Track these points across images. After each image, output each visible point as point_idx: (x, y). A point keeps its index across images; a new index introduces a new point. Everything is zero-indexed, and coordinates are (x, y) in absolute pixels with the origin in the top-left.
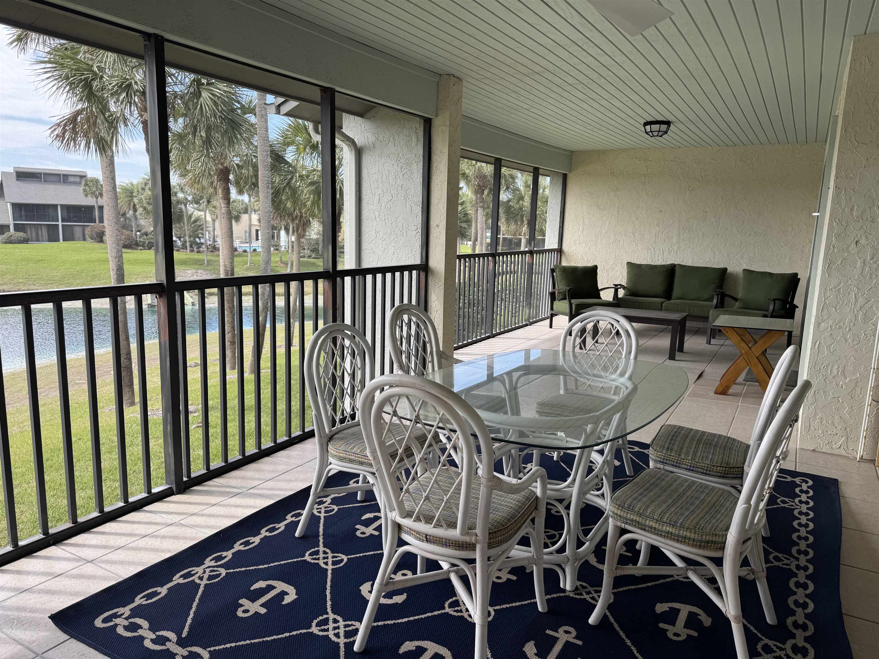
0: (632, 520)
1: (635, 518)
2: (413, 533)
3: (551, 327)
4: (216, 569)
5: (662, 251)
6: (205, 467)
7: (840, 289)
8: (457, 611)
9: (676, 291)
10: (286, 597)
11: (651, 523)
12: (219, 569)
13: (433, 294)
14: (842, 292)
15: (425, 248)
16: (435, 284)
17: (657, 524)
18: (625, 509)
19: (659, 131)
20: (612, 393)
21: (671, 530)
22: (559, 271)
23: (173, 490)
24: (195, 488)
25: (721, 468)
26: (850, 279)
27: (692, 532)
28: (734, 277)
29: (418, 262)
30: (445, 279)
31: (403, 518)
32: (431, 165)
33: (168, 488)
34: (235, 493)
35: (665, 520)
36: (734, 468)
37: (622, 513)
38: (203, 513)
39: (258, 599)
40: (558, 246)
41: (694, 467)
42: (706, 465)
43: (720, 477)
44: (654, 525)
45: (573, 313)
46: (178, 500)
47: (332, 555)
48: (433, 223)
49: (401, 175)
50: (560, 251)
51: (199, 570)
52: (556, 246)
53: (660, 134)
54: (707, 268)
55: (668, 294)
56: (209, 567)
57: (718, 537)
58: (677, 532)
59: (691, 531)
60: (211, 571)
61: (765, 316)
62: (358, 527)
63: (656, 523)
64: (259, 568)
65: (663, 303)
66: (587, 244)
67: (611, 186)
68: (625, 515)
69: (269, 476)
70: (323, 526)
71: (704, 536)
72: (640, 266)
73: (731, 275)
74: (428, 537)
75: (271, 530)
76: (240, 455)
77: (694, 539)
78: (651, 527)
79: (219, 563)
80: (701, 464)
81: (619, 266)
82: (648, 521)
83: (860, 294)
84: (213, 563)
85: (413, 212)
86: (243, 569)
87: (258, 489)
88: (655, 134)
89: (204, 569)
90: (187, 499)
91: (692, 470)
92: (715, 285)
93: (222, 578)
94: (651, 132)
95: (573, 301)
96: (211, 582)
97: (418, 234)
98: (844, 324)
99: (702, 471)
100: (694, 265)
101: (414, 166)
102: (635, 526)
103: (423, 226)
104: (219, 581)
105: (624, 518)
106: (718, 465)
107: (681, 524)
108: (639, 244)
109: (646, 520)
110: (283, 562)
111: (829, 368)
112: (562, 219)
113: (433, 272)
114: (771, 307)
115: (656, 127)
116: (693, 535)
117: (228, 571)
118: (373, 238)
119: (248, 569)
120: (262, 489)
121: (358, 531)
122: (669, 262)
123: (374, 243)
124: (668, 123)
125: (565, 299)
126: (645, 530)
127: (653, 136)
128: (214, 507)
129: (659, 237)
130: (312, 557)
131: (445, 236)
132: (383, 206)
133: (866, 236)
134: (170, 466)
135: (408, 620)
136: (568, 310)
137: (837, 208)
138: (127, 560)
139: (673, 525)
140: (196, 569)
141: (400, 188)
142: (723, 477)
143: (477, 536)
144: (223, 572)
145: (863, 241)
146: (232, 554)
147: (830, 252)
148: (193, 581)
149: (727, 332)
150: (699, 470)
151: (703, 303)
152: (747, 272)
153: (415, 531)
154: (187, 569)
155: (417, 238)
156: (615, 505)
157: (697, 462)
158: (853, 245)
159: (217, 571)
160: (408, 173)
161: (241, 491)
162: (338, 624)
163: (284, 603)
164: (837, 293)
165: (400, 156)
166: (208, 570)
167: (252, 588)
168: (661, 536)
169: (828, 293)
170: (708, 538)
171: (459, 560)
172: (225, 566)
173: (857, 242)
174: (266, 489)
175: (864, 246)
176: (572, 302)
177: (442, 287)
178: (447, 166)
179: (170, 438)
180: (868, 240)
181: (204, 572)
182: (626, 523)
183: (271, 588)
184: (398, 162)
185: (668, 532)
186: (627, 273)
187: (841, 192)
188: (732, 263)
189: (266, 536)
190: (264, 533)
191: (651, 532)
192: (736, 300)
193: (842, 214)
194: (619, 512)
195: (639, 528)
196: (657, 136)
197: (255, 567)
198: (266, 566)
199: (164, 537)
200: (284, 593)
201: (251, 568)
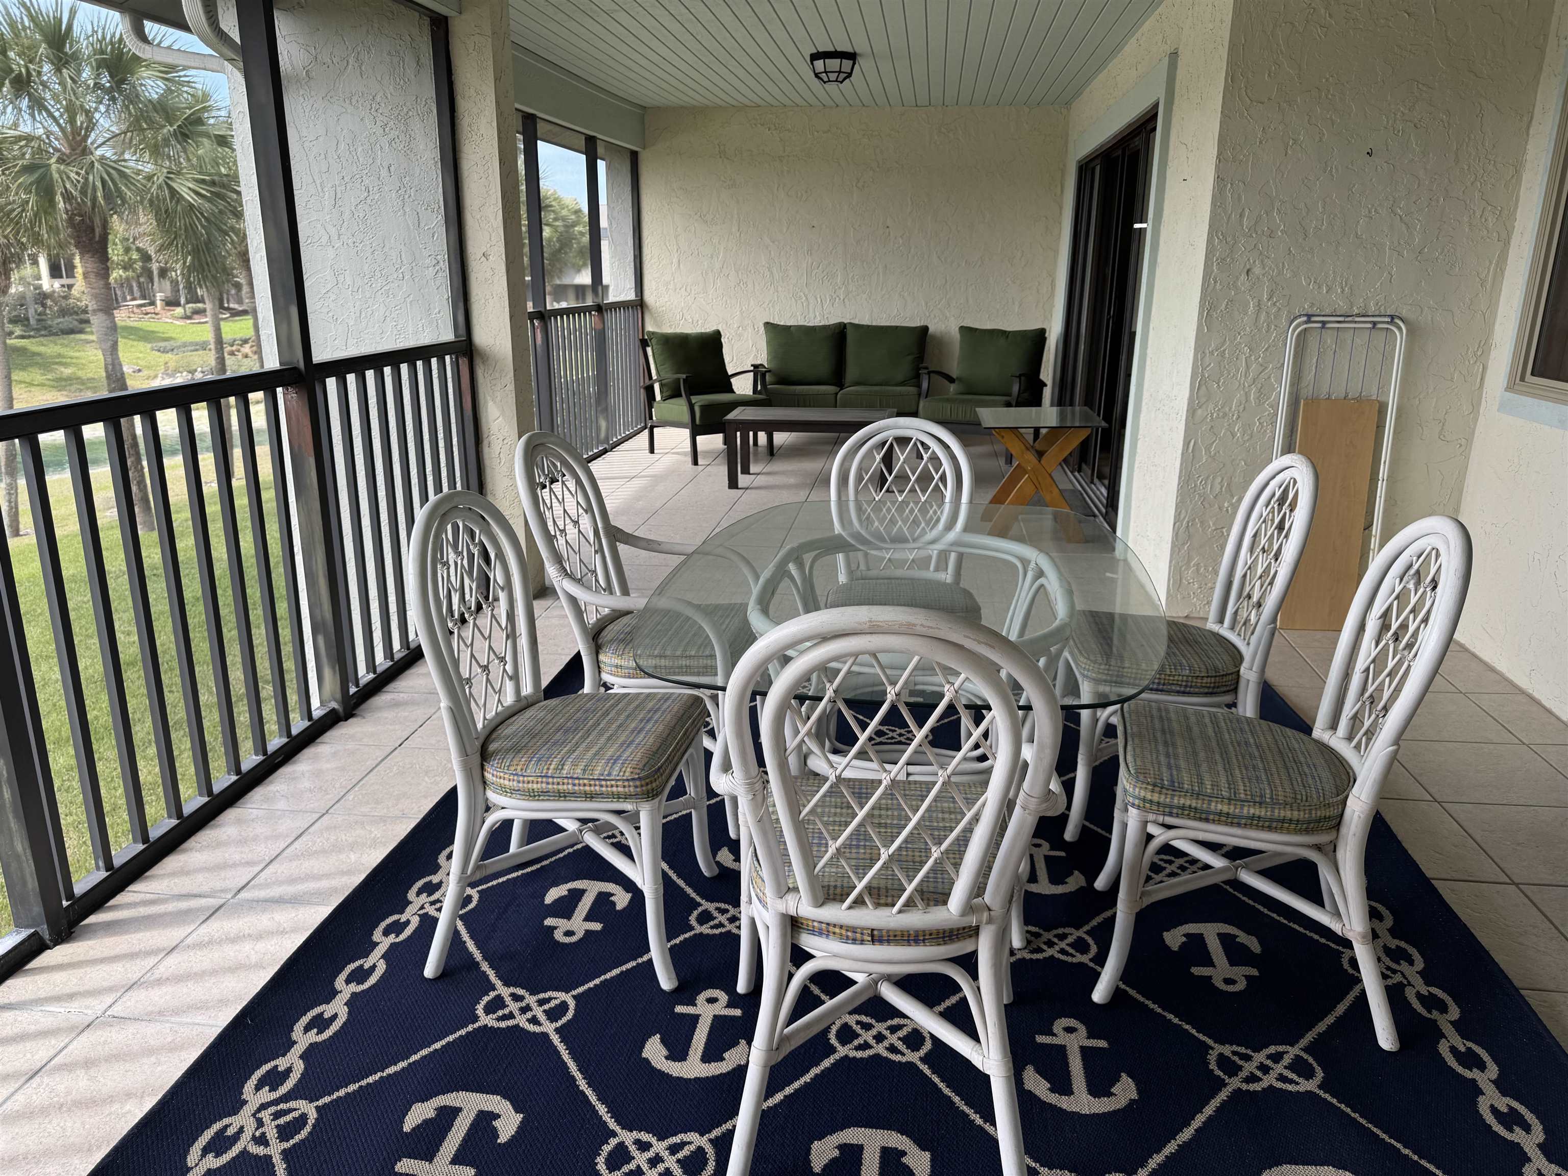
0: (1183, 808)
1: (1188, 803)
2: (837, 930)
3: (652, 450)
4: (282, 1106)
5: (819, 300)
6: (101, 864)
7: (1224, 350)
8: (859, 1048)
9: (852, 372)
10: (497, 1123)
11: (1220, 807)
12: (292, 1104)
13: (490, 405)
14: (1227, 355)
15: (461, 305)
16: (494, 382)
17: (1200, 802)
18: (1168, 789)
19: (840, 72)
20: (932, 568)
21: (1257, 813)
22: (657, 344)
23: (41, 939)
24: (92, 919)
25: (1209, 679)
26: (1239, 334)
27: (1294, 808)
28: (940, 342)
29: (447, 335)
30: (515, 371)
31: (821, 906)
32: (457, 121)
33: (30, 937)
34: (208, 908)
35: (1242, 796)
36: (1226, 675)
37: (1163, 797)
38: (157, 976)
39: (438, 1150)
40: (636, 296)
41: (1164, 684)
42: (1185, 678)
43: (1206, 694)
44: (1225, 809)
45: (698, 422)
46: (66, 960)
47: (535, 998)
48: (474, 249)
49: (384, 142)
50: (639, 305)
51: (243, 1120)
52: (631, 296)
53: (840, 79)
54: (897, 327)
55: (838, 378)
56: (263, 1107)
57: (1332, 809)
58: (1268, 813)
59: (1291, 807)
60: (277, 1115)
61: (1008, 405)
62: (549, 922)
63: (1229, 804)
64: (389, 1075)
65: (837, 394)
66: (688, 290)
67: (722, 178)
68: (1168, 800)
69: (264, 851)
70: (472, 937)
71: (1314, 812)
72: (787, 328)
73: (934, 337)
74: (876, 933)
75: (359, 976)
76: (170, 817)
77: (1298, 821)
78: (1220, 814)
79: (283, 1090)
80: (1176, 678)
81: (750, 330)
82: (1213, 804)
83: (1253, 357)
84: (266, 1095)
85: (422, 225)
86: (352, 1088)
87: (260, 887)
88: (833, 76)
89: (254, 1115)
90: (91, 953)
91: (1162, 691)
92: (910, 358)
93: (314, 1126)
94: (826, 72)
95: (694, 399)
96: (292, 1142)
97: (440, 274)
98: (1230, 410)
99: (1178, 689)
100: (874, 324)
101: (417, 127)
102: (1189, 817)
103: (452, 257)
104: (310, 1133)
105: (1165, 806)
106: (1203, 675)
107: (1272, 798)
108: (780, 289)
109: (1242, 807)
110: (438, 1045)
111: (1209, 482)
112: (637, 241)
113: (485, 358)
114: (1016, 388)
115: (833, 64)
116: (1296, 813)
117: (320, 1103)
118: (329, 286)
119: (364, 1083)
120: (267, 885)
121: (556, 932)
122: (833, 320)
123: (333, 297)
124: (852, 56)
125: (679, 395)
126: (1207, 820)
127: (829, 81)
128: (174, 954)
129: (813, 274)
130: (495, 1016)
131: (505, 278)
132: (347, 215)
133: (1262, 261)
134: (24, 884)
135: (785, 1097)
136: (686, 418)
137: (1220, 214)
138: (22, 1150)
139: (1260, 803)
140: (234, 1123)
141: (384, 173)
142: (1211, 694)
143: (990, 910)
144: (308, 1109)
145: (1257, 270)
146: (301, 1057)
147: (1209, 290)
148: (244, 1153)
149: (1003, 437)
150: (1174, 688)
151: (899, 388)
152: (966, 331)
153: (841, 927)
154: (208, 1127)
155: (438, 283)
156: (1144, 786)
157: (1170, 675)
158: (1243, 277)
159: (290, 1111)
160: (402, 136)
161: (222, 901)
162: (652, 1150)
163: (503, 1138)
164: (1220, 358)
165: (378, 99)
166: (265, 1115)
167: (407, 1128)
168: (1239, 825)
169: (1207, 360)
170: (1319, 813)
171: (943, 963)
172: (300, 1092)
173: (1248, 271)
174: (280, 883)
175: (1258, 278)
176: (693, 402)
177: (511, 387)
178: (495, 124)
179: (16, 816)
180: (1264, 268)
181: (260, 1123)
182: (1171, 814)
183: (448, 1115)
184: (375, 114)
185: (1252, 818)
186: (768, 343)
187: (1225, 186)
188: (932, 316)
189: (354, 995)
190: (345, 989)
191: (1219, 822)
192: (951, 380)
193: (1227, 223)
194: (1156, 797)
195: (1195, 819)
196: (836, 81)
197: (379, 1074)
198: (402, 1065)
199: (88, 1064)
200: (485, 1119)
201: (370, 1080)
